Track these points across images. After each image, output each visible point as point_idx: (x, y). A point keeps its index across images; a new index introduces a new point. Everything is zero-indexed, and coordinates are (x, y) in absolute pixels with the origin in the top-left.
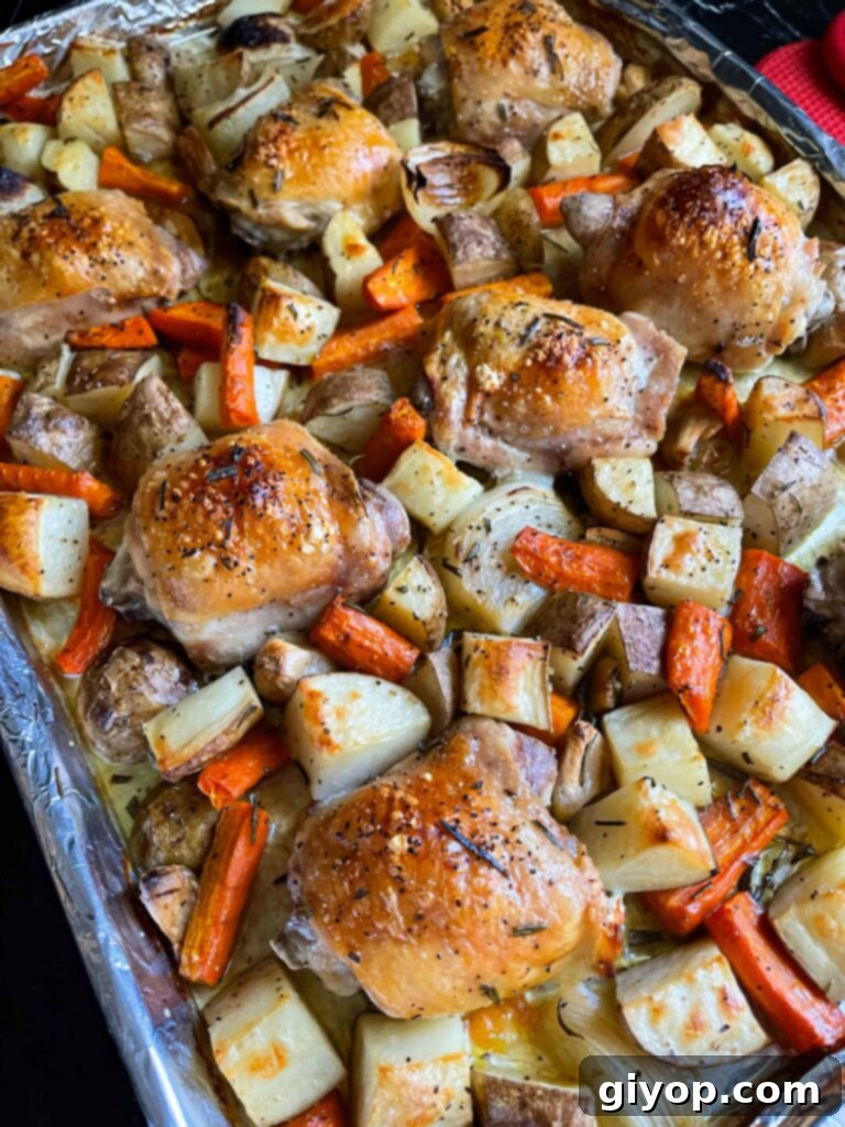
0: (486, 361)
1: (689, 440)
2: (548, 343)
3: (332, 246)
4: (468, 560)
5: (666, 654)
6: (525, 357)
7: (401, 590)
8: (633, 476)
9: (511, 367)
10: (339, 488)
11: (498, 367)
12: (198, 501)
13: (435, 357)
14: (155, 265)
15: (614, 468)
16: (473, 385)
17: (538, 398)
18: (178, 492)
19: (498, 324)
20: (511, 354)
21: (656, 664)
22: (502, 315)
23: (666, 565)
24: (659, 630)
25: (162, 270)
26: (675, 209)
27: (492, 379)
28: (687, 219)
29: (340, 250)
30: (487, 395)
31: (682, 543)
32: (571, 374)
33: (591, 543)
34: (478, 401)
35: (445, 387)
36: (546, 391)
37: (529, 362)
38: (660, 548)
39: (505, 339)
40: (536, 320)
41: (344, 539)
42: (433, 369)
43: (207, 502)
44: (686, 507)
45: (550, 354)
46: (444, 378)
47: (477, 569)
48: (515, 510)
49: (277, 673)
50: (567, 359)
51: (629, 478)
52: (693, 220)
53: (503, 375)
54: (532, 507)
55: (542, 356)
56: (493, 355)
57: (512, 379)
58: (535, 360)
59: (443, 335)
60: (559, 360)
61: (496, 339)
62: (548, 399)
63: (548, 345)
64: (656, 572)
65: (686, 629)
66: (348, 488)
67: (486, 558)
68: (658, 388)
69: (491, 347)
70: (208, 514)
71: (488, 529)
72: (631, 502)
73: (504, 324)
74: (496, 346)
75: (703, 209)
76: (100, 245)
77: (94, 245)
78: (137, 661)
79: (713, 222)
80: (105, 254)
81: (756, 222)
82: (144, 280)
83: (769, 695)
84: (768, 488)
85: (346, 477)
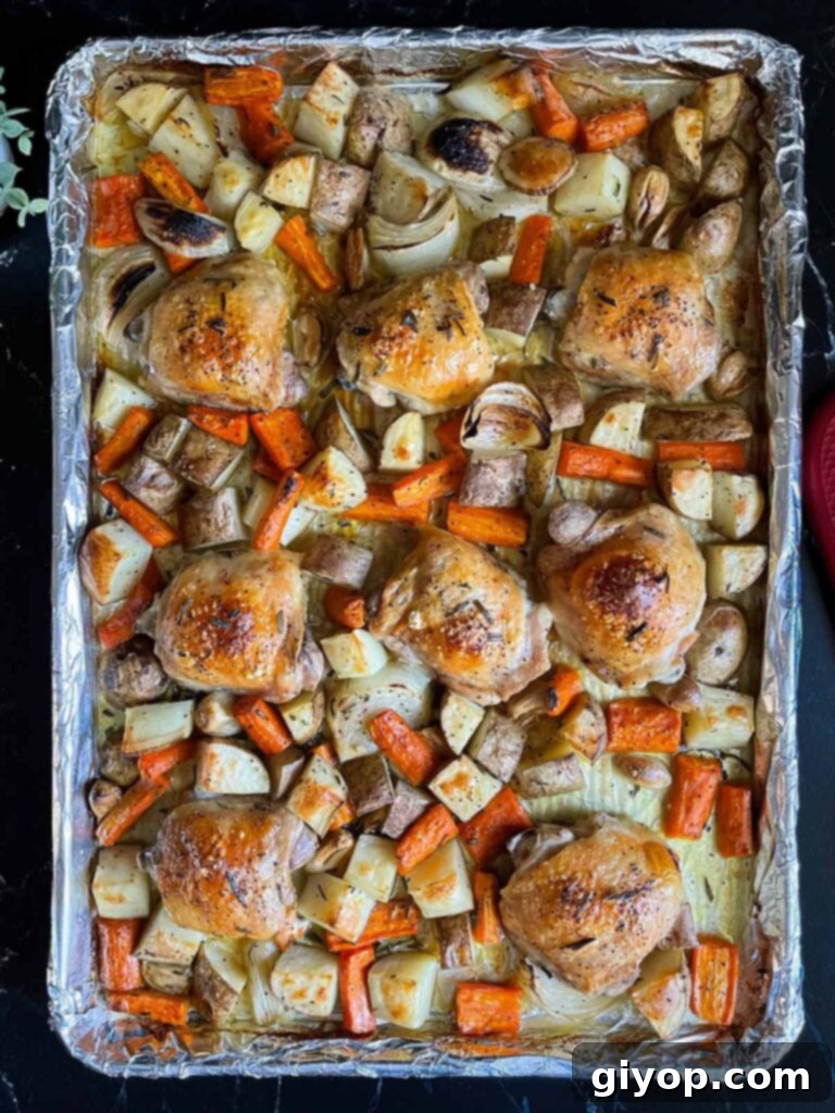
0: (421, 611)
1: (521, 709)
2: (460, 626)
3: (391, 439)
4: (344, 712)
5: (409, 829)
6: (442, 625)
7: (293, 718)
8: (465, 722)
9: (432, 624)
10: (289, 647)
11: (425, 619)
12: (200, 629)
13: (396, 585)
14: (268, 390)
15: (458, 709)
16: (405, 619)
17: (436, 650)
18: (194, 614)
19: (441, 594)
20: (437, 616)
21: (399, 833)
22: (447, 587)
23: (443, 786)
24: (417, 812)
25: (271, 395)
26: (599, 586)
27: (417, 622)
28: (600, 599)
29: (394, 447)
30: (410, 629)
31: (460, 780)
32: (461, 654)
33: (421, 737)
34: (402, 628)
35: (389, 609)
36: (443, 650)
37: (443, 630)
38: (447, 775)
39: (439, 605)
40: (467, 603)
41: (275, 676)
42: (388, 594)
43: (205, 634)
44: (480, 758)
45: (456, 635)
46: (391, 605)
47: (347, 719)
48: (388, 695)
49: (206, 725)
50: (464, 644)
51: (462, 721)
52: (602, 604)
53: (425, 625)
54: (403, 698)
55: (451, 633)
56: (426, 610)
57: (429, 630)
58: (447, 631)
59: (411, 569)
60: (459, 643)
61: (434, 602)
62: (441, 655)
63: (459, 629)
64: (434, 786)
65: (427, 825)
66: (294, 649)
67: (356, 715)
68: (516, 678)
69: (428, 605)
70: (202, 641)
71: (367, 699)
72: (453, 735)
73: (445, 594)
74: (431, 607)
75: (612, 601)
76: (234, 368)
77: (230, 366)
78: (139, 668)
79: (614, 613)
80: (233, 377)
81: (644, 625)
82: (255, 397)
83: (440, 885)
84: (533, 776)
85: (296, 640)
